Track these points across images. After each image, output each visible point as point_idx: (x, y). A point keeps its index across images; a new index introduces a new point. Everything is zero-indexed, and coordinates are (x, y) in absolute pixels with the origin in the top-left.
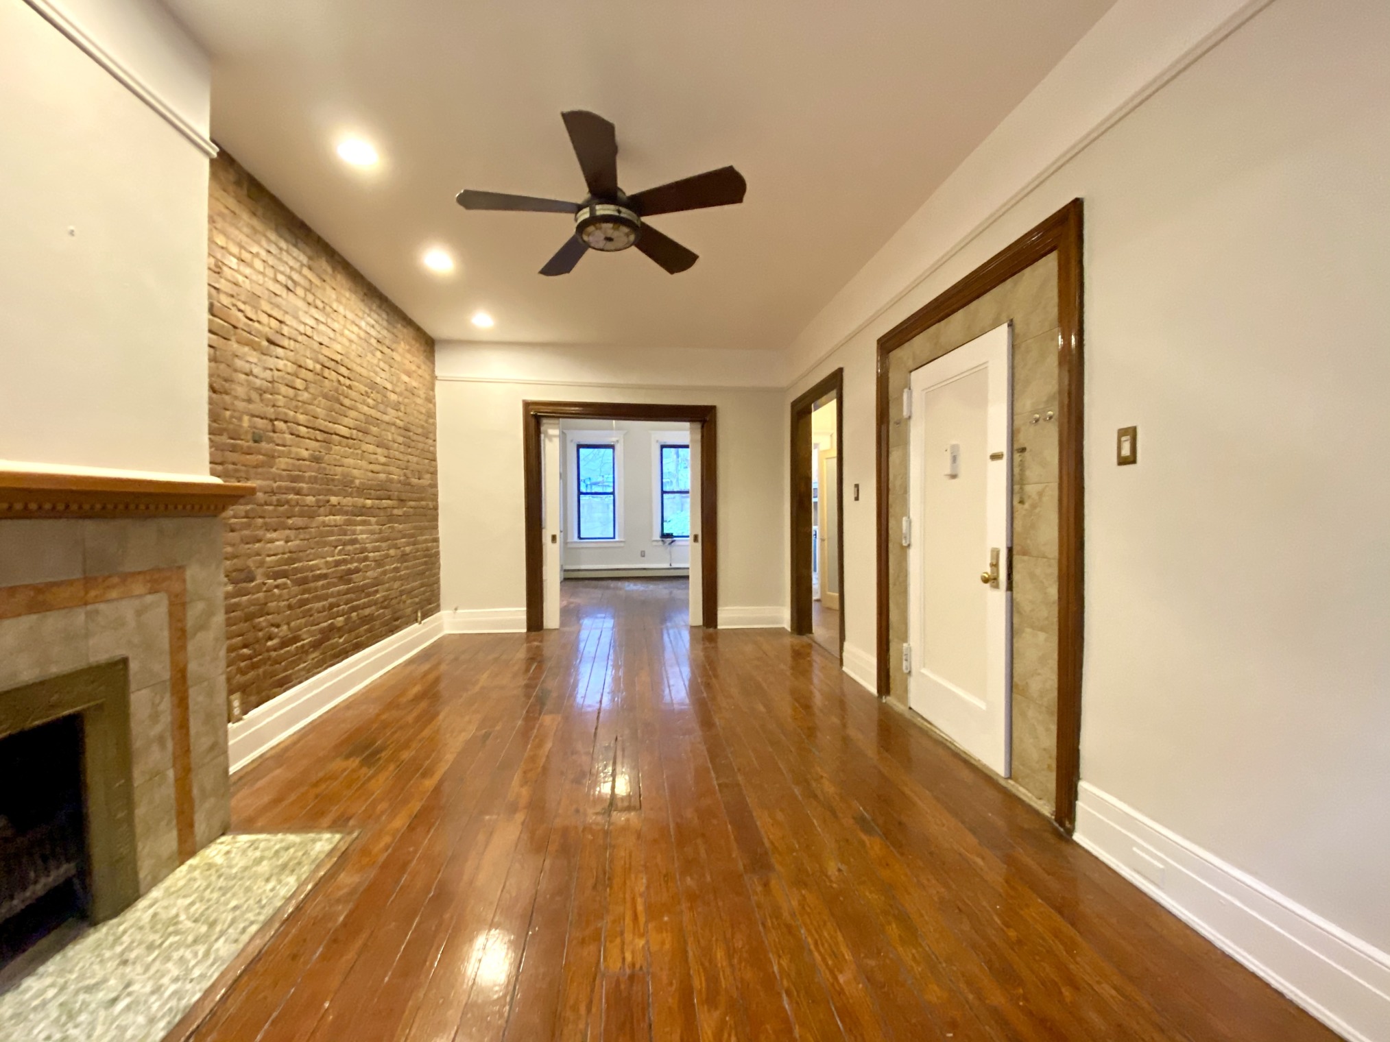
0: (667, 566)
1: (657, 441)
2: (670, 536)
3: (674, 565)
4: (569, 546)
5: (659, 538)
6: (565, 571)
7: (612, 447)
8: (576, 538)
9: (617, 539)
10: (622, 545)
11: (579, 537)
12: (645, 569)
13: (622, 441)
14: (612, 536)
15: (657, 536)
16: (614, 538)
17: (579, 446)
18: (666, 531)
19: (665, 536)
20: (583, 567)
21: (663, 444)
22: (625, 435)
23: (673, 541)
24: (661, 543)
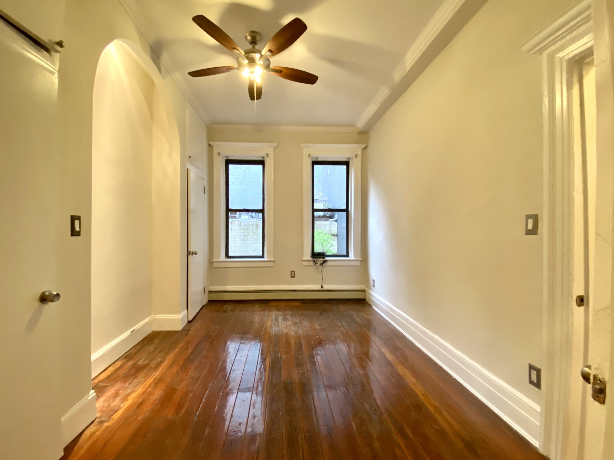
0: (318, 287)
1: (309, 155)
2: (322, 255)
3: (326, 287)
4: (215, 265)
5: (310, 258)
6: (210, 292)
7: (261, 162)
8: (222, 257)
9: (265, 259)
10: (271, 264)
11: (227, 256)
12: (295, 291)
13: (271, 156)
14: (261, 254)
15: (307, 255)
16: (263, 257)
17: (228, 162)
18: (317, 249)
19: (315, 255)
20: (229, 288)
21: (314, 160)
22: (275, 148)
23: (325, 261)
24: (311, 263)
